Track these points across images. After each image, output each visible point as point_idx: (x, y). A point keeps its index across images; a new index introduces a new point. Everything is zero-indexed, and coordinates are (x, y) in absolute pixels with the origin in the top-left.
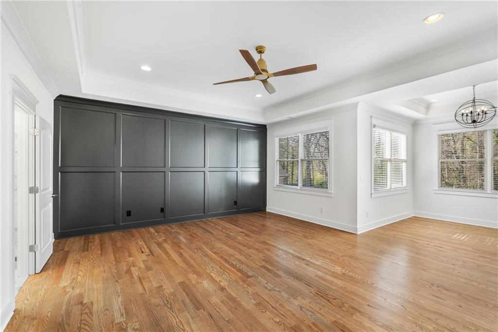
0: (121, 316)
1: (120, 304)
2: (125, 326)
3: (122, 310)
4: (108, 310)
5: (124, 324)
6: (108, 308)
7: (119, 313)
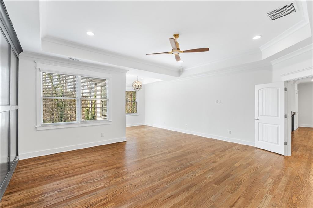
0: (267, 197)
1: (263, 202)
2: (269, 192)
3: (265, 199)
4: (273, 206)
5: (269, 193)
6: (272, 206)
7: (267, 199)
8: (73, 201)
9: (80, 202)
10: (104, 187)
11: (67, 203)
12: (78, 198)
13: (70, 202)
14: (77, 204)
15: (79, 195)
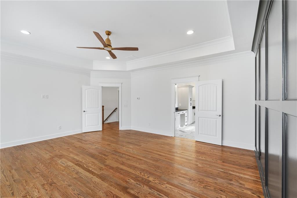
8: (198, 192)
9: (195, 187)
10: (168, 183)
11: (202, 194)
12: (192, 191)
13: (200, 193)
14: (198, 187)
15: (189, 193)
